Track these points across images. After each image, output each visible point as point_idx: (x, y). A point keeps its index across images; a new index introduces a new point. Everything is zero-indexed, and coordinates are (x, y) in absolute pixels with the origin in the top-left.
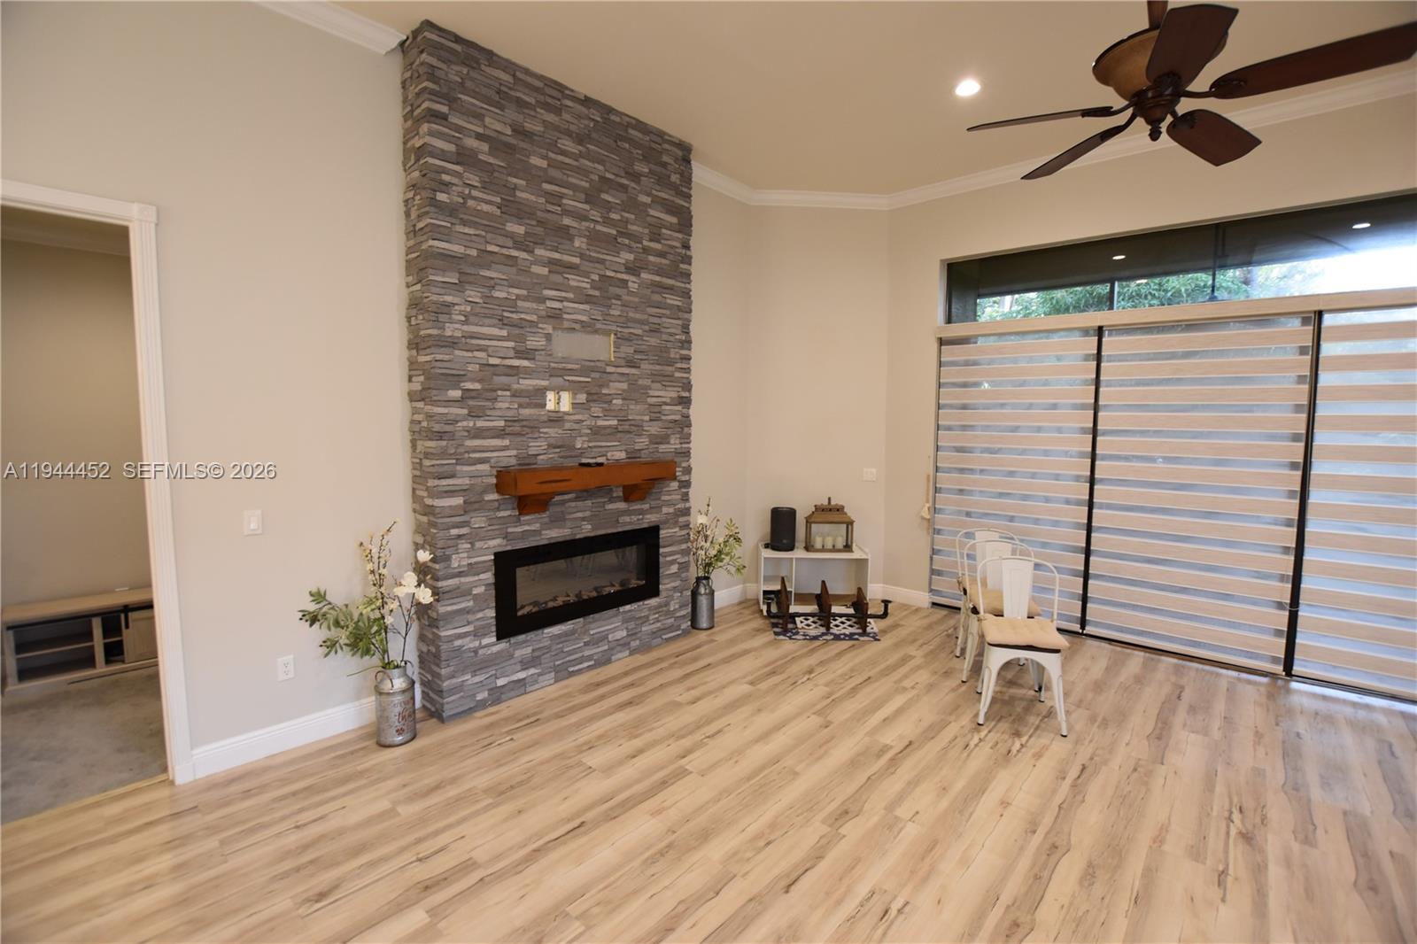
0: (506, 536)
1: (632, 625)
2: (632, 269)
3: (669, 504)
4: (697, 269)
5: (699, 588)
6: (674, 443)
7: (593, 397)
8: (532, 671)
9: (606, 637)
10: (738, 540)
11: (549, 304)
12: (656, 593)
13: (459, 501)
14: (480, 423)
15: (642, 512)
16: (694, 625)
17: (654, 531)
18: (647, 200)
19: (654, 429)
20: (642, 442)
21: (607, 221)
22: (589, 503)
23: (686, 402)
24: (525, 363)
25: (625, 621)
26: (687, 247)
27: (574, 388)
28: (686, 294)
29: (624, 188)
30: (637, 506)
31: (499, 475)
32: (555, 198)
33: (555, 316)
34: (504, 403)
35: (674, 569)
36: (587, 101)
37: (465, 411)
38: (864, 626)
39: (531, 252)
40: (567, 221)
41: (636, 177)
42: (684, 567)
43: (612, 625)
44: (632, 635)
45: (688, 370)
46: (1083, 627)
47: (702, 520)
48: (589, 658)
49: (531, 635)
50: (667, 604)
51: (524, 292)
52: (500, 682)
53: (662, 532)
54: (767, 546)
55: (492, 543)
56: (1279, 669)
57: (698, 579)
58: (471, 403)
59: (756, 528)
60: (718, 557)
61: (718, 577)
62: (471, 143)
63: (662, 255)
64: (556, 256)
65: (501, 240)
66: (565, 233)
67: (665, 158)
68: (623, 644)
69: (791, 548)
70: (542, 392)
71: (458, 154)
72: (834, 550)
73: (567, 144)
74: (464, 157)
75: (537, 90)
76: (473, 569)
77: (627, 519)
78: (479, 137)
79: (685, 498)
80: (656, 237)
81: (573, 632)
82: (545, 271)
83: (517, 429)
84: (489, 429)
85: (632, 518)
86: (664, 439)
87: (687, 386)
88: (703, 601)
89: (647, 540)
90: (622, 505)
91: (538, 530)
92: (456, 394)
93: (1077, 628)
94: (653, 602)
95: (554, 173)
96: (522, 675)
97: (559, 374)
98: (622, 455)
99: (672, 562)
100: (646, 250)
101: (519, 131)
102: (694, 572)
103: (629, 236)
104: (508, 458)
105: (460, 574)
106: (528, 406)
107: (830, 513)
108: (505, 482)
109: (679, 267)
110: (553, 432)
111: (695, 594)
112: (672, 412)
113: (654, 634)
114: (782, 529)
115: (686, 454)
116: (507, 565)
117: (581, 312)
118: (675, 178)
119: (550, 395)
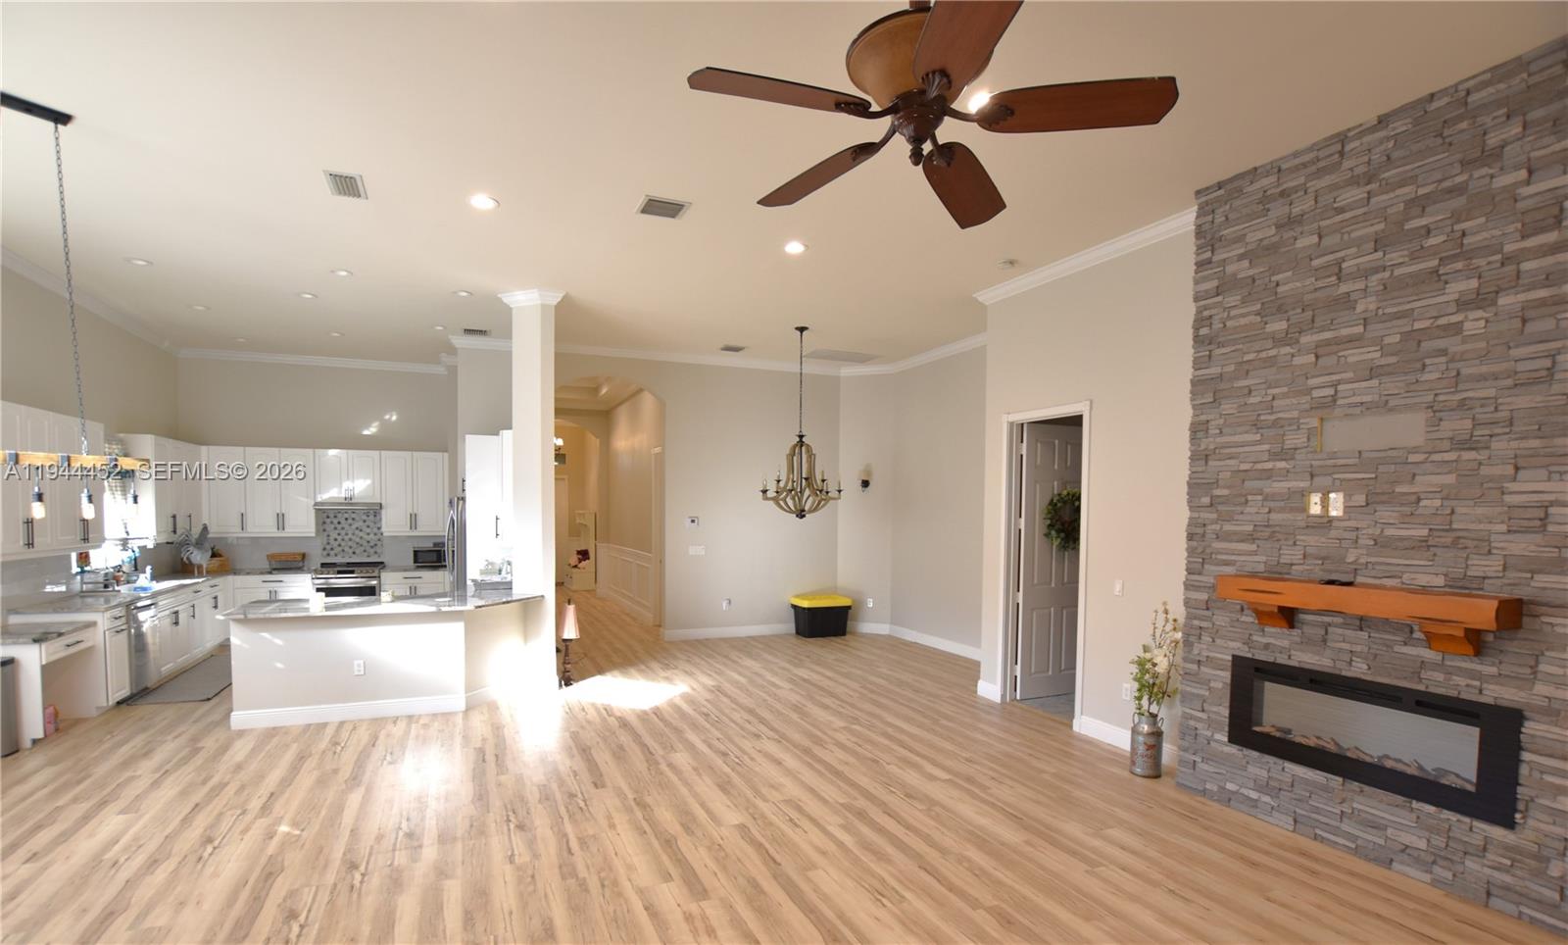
0: (1248, 642)
7: (1378, 499)
8: (1267, 799)
9: (1385, 828)
11: (1316, 394)
14: (1228, 527)
20: (1485, 567)
24: (1282, 464)
27: (1348, 488)
30: (1464, 664)
33: (1324, 405)
34: (1254, 509)
37: (1215, 516)
39: (1294, 344)
48: (1349, 837)
51: (1285, 389)
52: (1232, 787)
53: (1532, 727)
58: (1220, 508)
65: (1259, 345)
66: (1343, 303)
68: (1417, 859)
70: (1304, 494)
76: (1210, 663)
77: (1440, 677)
82: (1311, 358)
84: (1235, 533)
90: (1428, 654)
98: (1432, 582)
106: (1282, 510)
116: (1250, 672)
119: (1314, 497)
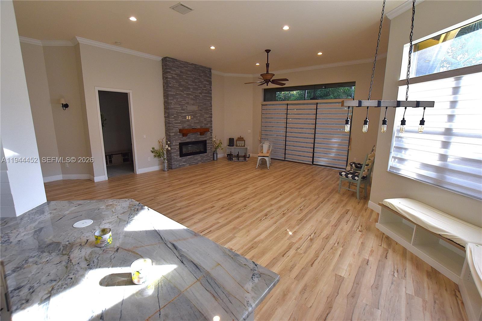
0: (181, 140)
1: (202, 158)
2: (200, 93)
3: (208, 136)
4: (213, 92)
5: (214, 153)
6: (209, 125)
7: (194, 117)
8: (185, 163)
9: (197, 159)
10: (221, 143)
11: (187, 101)
12: (206, 152)
13: (174, 134)
14: (177, 122)
15: (204, 137)
16: (214, 160)
17: (206, 141)
18: (203, 80)
19: (205, 122)
20: (203, 125)
21: (196, 85)
22: (194, 135)
23: (211, 117)
24: (183, 111)
25: (201, 157)
26: (211, 88)
27: (191, 115)
28: (211, 97)
29: (199, 79)
30: (202, 136)
31: (180, 130)
32: (187, 83)
33: (188, 103)
34: (180, 118)
35: (210, 148)
36: (192, 64)
37: (174, 120)
38: (245, 159)
39: (183, 92)
40: (189, 86)
41: (201, 76)
42: (211, 148)
43: (198, 157)
44: (202, 159)
45: (211, 111)
46: (285, 159)
47: (214, 139)
48: (195, 162)
49: (185, 157)
50: (208, 155)
51: (182, 99)
52: (180, 164)
53: (207, 141)
54: (228, 145)
55: (179, 141)
56: (311, 163)
57: (214, 151)
58: (175, 118)
59: (226, 142)
60: (218, 146)
61: (218, 151)
62: (174, 75)
63: (206, 90)
64: (188, 92)
65: (179, 91)
66: (189, 88)
67: (206, 72)
68: (200, 161)
69: (233, 146)
70: (186, 116)
71: (172, 78)
72: (242, 146)
73: (189, 73)
74: (173, 78)
75: (184, 64)
76: (176, 145)
77: (201, 139)
78: (175, 74)
79: (211, 135)
80: (205, 87)
81: (192, 158)
82: (186, 95)
83: (182, 122)
84: (178, 122)
85: (202, 138)
86: (207, 124)
87: (212, 114)
88: (215, 155)
89: (204, 143)
90: (200, 136)
91: (186, 139)
92: (173, 117)
93: (284, 159)
94: (206, 154)
95: (187, 78)
96: (184, 164)
97: (189, 113)
98: (199, 127)
99: (209, 147)
100: (203, 89)
101: (181, 72)
102: (213, 150)
103: (199, 87)
104: (181, 127)
105: (174, 146)
106: (184, 118)
107: (241, 139)
108: (181, 131)
109: (209, 92)
110: (188, 123)
111: (214, 154)
112: (209, 119)
113: (206, 160)
114: (231, 142)
115: (212, 127)
116: (181, 145)
117: (192, 102)
118: (208, 75)
119: (187, 117)
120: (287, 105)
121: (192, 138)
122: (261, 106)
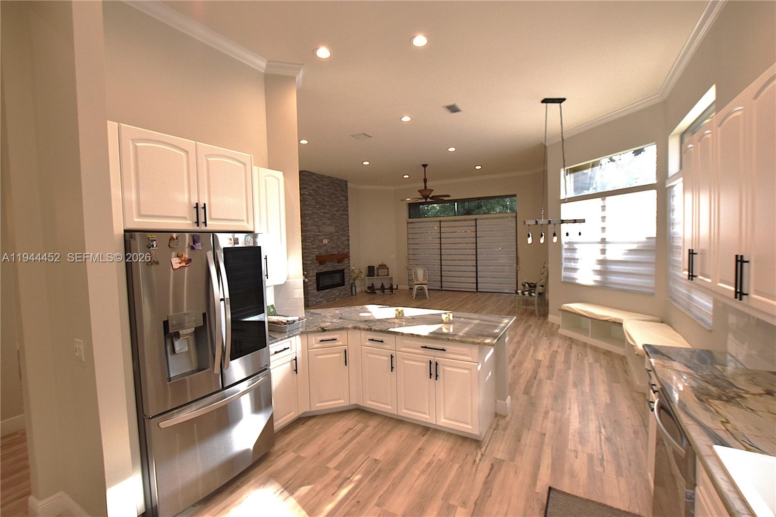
0: (318, 270)
1: (340, 292)
2: (337, 211)
3: (346, 264)
4: (350, 209)
5: (353, 285)
6: (346, 250)
7: (331, 240)
8: (322, 299)
9: (335, 294)
10: (362, 272)
11: (323, 221)
12: (344, 285)
13: (310, 262)
14: (313, 247)
15: (341, 266)
16: (352, 295)
17: (343, 270)
18: (339, 195)
19: (342, 247)
20: (340, 250)
21: (333, 202)
22: (331, 263)
23: (348, 240)
24: (320, 234)
25: (338, 291)
26: (347, 204)
27: (328, 238)
28: (348, 215)
29: (335, 194)
30: (340, 264)
31: (317, 257)
32: (323, 199)
33: (324, 224)
34: (317, 242)
35: (347, 280)
36: (329, 177)
37: (311, 244)
38: (392, 292)
39: (320, 211)
40: (326, 203)
41: (337, 191)
42: (349, 279)
43: (336, 291)
44: (340, 294)
45: (348, 233)
46: (442, 288)
47: (353, 268)
48: (332, 298)
49: (322, 291)
50: (346, 288)
51: (319, 219)
52: (318, 300)
53: (345, 271)
54: (367, 276)
55: (316, 271)
56: (475, 290)
57: (352, 283)
58: (312, 242)
59: (365, 272)
60: (357, 277)
61: (357, 282)
62: (311, 191)
63: (342, 207)
64: (324, 211)
65: (316, 209)
66: (326, 206)
67: (343, 185)
68: (338, 296)
69: (374, 276)
70: (322, 240)
72: (384, 275)
73: (325, 187)
74: (310, 194)
75: (320, 177)
76: (313, 276)
77: (338, 267)
78: (312, 190)
79: (349, 263)
80: (341, 203)
81: (329, 292)
82: (322, 214)
83: (319, 247)
84: (315, 247)
85: (340, 267)
86: (344, 249)
87: (349, 237)
88: (354, 288)
89: (342, 272)
90: (337, 264)
91: (322, 268)
92: (309, 241)
93: (440, 289)
94: (344, 287)
95: (324, 194)
96: (320, 300)
97: (326, 236)
99: (347, 278)
100: (340, 207)
101: (318, 187)
102: (352, 281)
103: (337, 204)
104: (317, 253)
105: (311, 277)
106: (320, 242)
107: (383, 266)
108: (318, 258)
109: (346, 209)
110: (324, 248)
111: (352, 287)
112: (346, 243)
113: (344, 294)
114: (371, 271)
115: (349, 252)
116: (319, 275)
117: (328, 222)
118: (344, 189)
119: (324, 240)
120: (440, 221)
121: (329, 267)
122: (406, 223)
